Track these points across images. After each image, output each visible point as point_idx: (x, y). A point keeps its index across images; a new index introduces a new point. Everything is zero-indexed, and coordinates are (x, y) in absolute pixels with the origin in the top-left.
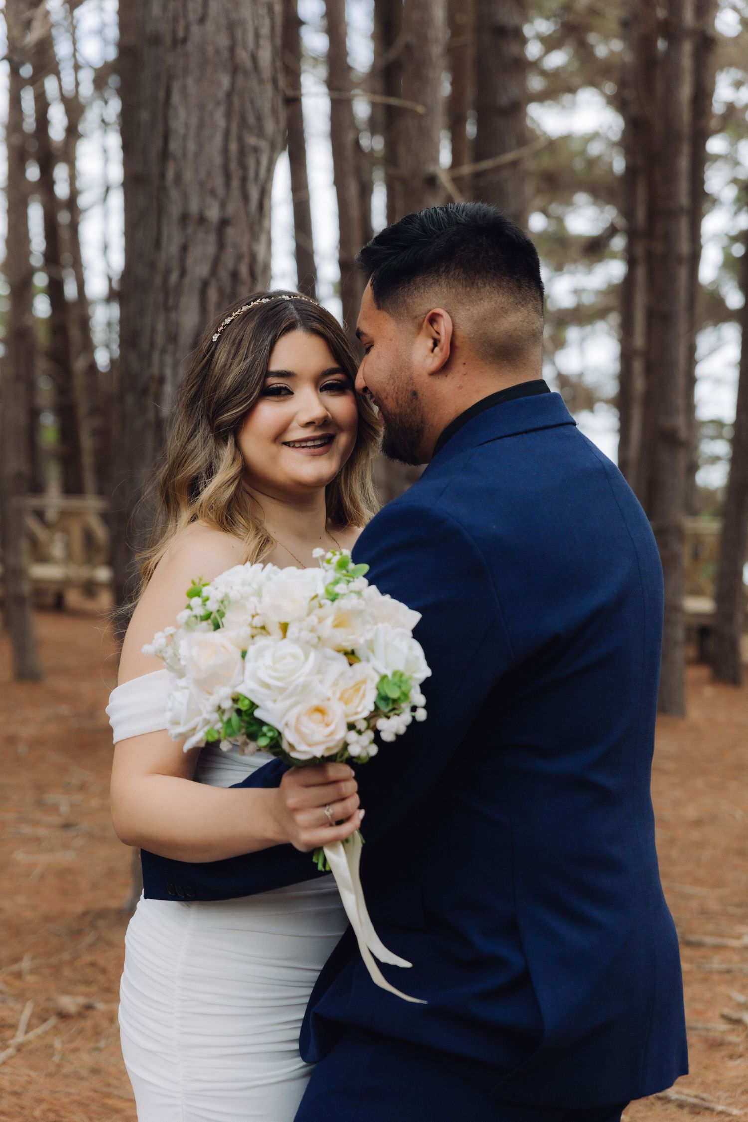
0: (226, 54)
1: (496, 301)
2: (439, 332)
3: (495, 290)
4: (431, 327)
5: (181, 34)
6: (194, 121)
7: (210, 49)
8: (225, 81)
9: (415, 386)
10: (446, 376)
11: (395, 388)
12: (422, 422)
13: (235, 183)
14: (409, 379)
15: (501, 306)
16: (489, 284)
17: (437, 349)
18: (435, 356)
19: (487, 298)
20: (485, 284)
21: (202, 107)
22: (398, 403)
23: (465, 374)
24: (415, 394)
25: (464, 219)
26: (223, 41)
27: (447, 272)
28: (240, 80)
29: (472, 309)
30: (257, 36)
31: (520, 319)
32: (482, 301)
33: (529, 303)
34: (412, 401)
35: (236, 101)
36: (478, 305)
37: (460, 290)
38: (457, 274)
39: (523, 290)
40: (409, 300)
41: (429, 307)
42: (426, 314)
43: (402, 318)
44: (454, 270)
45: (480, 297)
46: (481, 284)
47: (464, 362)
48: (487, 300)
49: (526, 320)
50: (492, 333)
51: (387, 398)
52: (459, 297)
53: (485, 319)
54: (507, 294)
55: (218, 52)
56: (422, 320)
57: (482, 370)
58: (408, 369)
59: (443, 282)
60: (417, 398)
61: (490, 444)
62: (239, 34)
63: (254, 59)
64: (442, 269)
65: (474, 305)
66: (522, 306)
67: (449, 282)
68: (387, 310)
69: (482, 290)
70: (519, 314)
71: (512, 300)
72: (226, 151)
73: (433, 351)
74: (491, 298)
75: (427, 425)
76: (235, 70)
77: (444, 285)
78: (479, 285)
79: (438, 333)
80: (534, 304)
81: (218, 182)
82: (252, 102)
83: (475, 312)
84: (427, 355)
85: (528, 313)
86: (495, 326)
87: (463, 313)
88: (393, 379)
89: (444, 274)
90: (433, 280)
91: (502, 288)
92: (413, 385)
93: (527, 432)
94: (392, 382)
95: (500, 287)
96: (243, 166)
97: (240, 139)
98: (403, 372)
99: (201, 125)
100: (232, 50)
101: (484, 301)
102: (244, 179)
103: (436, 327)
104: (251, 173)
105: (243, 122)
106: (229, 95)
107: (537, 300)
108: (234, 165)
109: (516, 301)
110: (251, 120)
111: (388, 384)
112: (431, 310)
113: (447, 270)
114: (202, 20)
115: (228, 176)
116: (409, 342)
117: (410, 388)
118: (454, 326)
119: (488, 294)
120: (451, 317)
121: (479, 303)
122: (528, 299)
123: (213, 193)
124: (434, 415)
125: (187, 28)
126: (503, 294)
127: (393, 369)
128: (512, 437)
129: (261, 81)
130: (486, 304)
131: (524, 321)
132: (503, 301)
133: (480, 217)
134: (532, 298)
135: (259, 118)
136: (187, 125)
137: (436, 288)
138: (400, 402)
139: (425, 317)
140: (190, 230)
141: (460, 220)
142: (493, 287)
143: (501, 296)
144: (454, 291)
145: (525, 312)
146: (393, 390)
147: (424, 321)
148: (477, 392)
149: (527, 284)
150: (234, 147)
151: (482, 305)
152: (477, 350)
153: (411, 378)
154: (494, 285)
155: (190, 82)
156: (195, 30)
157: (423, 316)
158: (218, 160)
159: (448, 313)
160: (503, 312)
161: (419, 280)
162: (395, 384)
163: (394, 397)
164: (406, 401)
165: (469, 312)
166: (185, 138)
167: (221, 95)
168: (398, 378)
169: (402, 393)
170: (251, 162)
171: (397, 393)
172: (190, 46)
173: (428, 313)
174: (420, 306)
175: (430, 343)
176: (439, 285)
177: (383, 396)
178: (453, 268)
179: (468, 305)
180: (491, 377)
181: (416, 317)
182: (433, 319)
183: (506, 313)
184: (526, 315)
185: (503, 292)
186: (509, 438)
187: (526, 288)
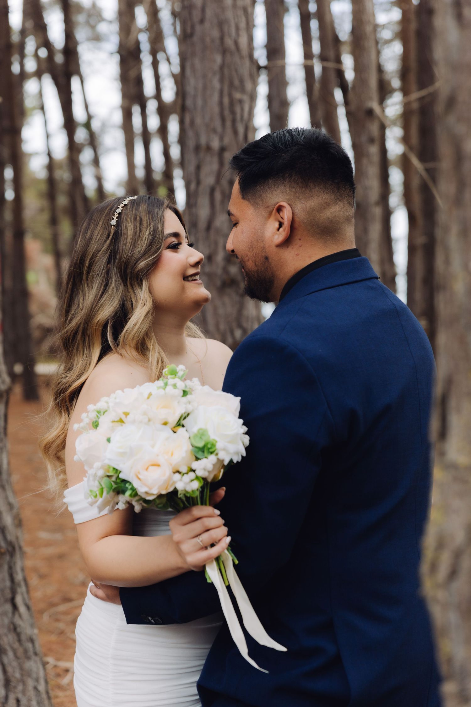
0: (218, 42)
1: (322, 197)
2: (284, 218)
3: (321, 190)
4: (278, 214)
5: (189, 31)
6: (200, 86)
7: (208, 40)
8: (218, 59)
9: (267, 254)
10: (288, 247)
11: (253, 254)
12: (272, 277)
13: (228, 123)
14: (263, 248)
15: (325, 201)
16: (318, 186)
17: (281, 229)
18: (280, 234)
19: (316, 195)
20: (315, 186)
21: (204, 76)
22: (256, 264)
23: (301, 246)
24: (267, 258)
25: (303, 141)
26: (216, 33)
27: (290, 177)
28: (228, 58)
29: (306, 203)
30: (237, 29)
31: (338, 209)
32: (313, 198)
33: (344, 199)
34: (265, 263)
35: (226, 71)
36: (310, 200)
37: (298, 190)
38: (296, 179)
39: (341, 190)
40: (263, 195)
41: (277, 201)
42: (275, 205)
43: (258, 207)
44: (295, 176)
45: (312, 195)
46: (313, 186)
47: (299, 238)
48: (316, 197)
49: (343, 210)
50: (319, 219)
51: (248, 261)
52: (297, 195)
53: (314, 210)
54: (330, 193)
55: (213, 41)
56: (272, 209)
57: (313, 243)
58: (262, 241)
59: (287, 184)
60: (268, 261)
61: (316, 293)
62: (226, 29)
63: (236, 43)
64: (287, 175)
65: (307, 200)
66: (340, 201)
67: (291, 184)
68: (249, 200)
69: (313, 190)
70: (337, 206)
71: (333, 197)
72: (221, 103)
73: (278, 230)
74: (319, 196)
75: (276, 278)
76: (224, 51)
77: (288, 186)
78: (312, 187)
79: (282, 218)
80: (347, 199)
81: (217, 123)
82: (236, 71)
83: (308, 205)
84: (274, 233)
85: (344, 206)
86: (321, 214)
87: (300, 206)
88: (252, 248)
89: (287, 178)
90: (280, 182)
91: (327, 189)
92: (265, 252)
93: (342, 285)
94: (251, 250)
95: (325, 188)
96: (233, 112)
97: (230, 96)
98: (259, 244)
99: (205, 88)
100: (222, 39)
101: (314, 198)
102: (234, 121)
103: (281, 214)
104: (238, 116)
105: (231, 85)
106: (222, 67)
107: (350, 197)
108: (227, 112)
109: (336, 198)
110: (236, 82)
111: (249, 251)
112: (278, 203)
113: (290, 176)
114: (202, 21)
115: (223, 120)
116: (263, 223)
117: (263, 255)
118: (293, 214)
119: (317, 193)
120: (291, 208)
121: (311, 199)
122: (344, 196)
123: (214, 131)
124: (280, 272)
125: (193, 27)
126: (327, 193)
127: (252, 241)
128: (332, 289)
129: (241, 57)
130: (315, 199)
131: (341, 211)
132: (327, 198)
133: (313, 140)
134: (347, 195)
135: (242, 81)
136: (196, 89)
137: (282, 188)
138: (257, 263)
139: (274, 207)
140: (202, 155)
141: (300, 142)
142: (321, 189)
143: (325, 194)
144: (294, 190)
145: (342, 205)
146: (252, 255)
147: (273, 210)
148: (310, 257)
149: (343, 186)
150: (226, 100)
151: (312, 201)
152: (308, 231)
153: (264, 248)
154: (321, 187)
155: (197, 61)
156: (198, 28)
157: (273, 207)
158: (216, 110)
159: (290, 205)
160: (327, 205)
161: (271, 181)
162: (254, 251)
163: (253, 260)
164: (261, 262)
165: (304, 205)
166: (195, 97)
167: (216, 67)
168: (255, 247)
169: (258, 257)
170: (238, 109)
171: (255, 258)
172: (195, 39)
173: (277, 204)
174: (271, 200)
175: (277, 225)
176: (284, 186)
177: (246, 259)
178: (294, 175)
179: (304, 200)
180: (319, 248)
181: (268, 207)
182: (280, 209)
183: (329, 206)
184: (342, 207)
185: (327, 192)
186: (330, 290)
187: (343, 189)
